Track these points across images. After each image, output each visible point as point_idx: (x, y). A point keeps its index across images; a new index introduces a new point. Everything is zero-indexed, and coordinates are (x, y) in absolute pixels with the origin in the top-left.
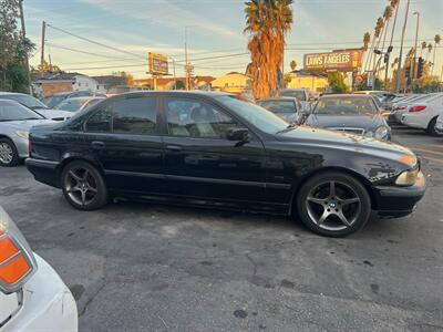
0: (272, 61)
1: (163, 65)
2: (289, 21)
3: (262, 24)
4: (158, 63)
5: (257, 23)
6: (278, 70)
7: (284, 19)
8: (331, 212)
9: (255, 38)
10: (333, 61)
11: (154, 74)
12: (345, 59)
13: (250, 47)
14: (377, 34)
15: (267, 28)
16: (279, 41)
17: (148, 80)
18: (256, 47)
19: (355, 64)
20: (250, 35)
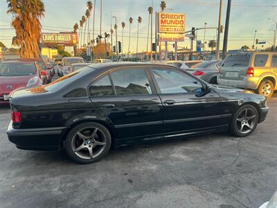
0: (33, 36)
2: (42, 10)
7: (39, 8)
9: (18, 19)
10: (61, 39)
12: (68, 38)
14: (81, 25)
18: (20, 25)
19: (74, 42)
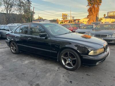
0: (95, 14)
1: (66, 17)
3: (92, 4)
4: (65, 16)
5: (91, 4)
6: (97, 17)
7: (99, 2)
8: (69, 62)
9: (90, 8)
11: (63, 19)
13: (88, 10)
15: (94, 5)
16: (97, 8)
17: (62, 21)
18: (90, 10)
20: (88, 7)
